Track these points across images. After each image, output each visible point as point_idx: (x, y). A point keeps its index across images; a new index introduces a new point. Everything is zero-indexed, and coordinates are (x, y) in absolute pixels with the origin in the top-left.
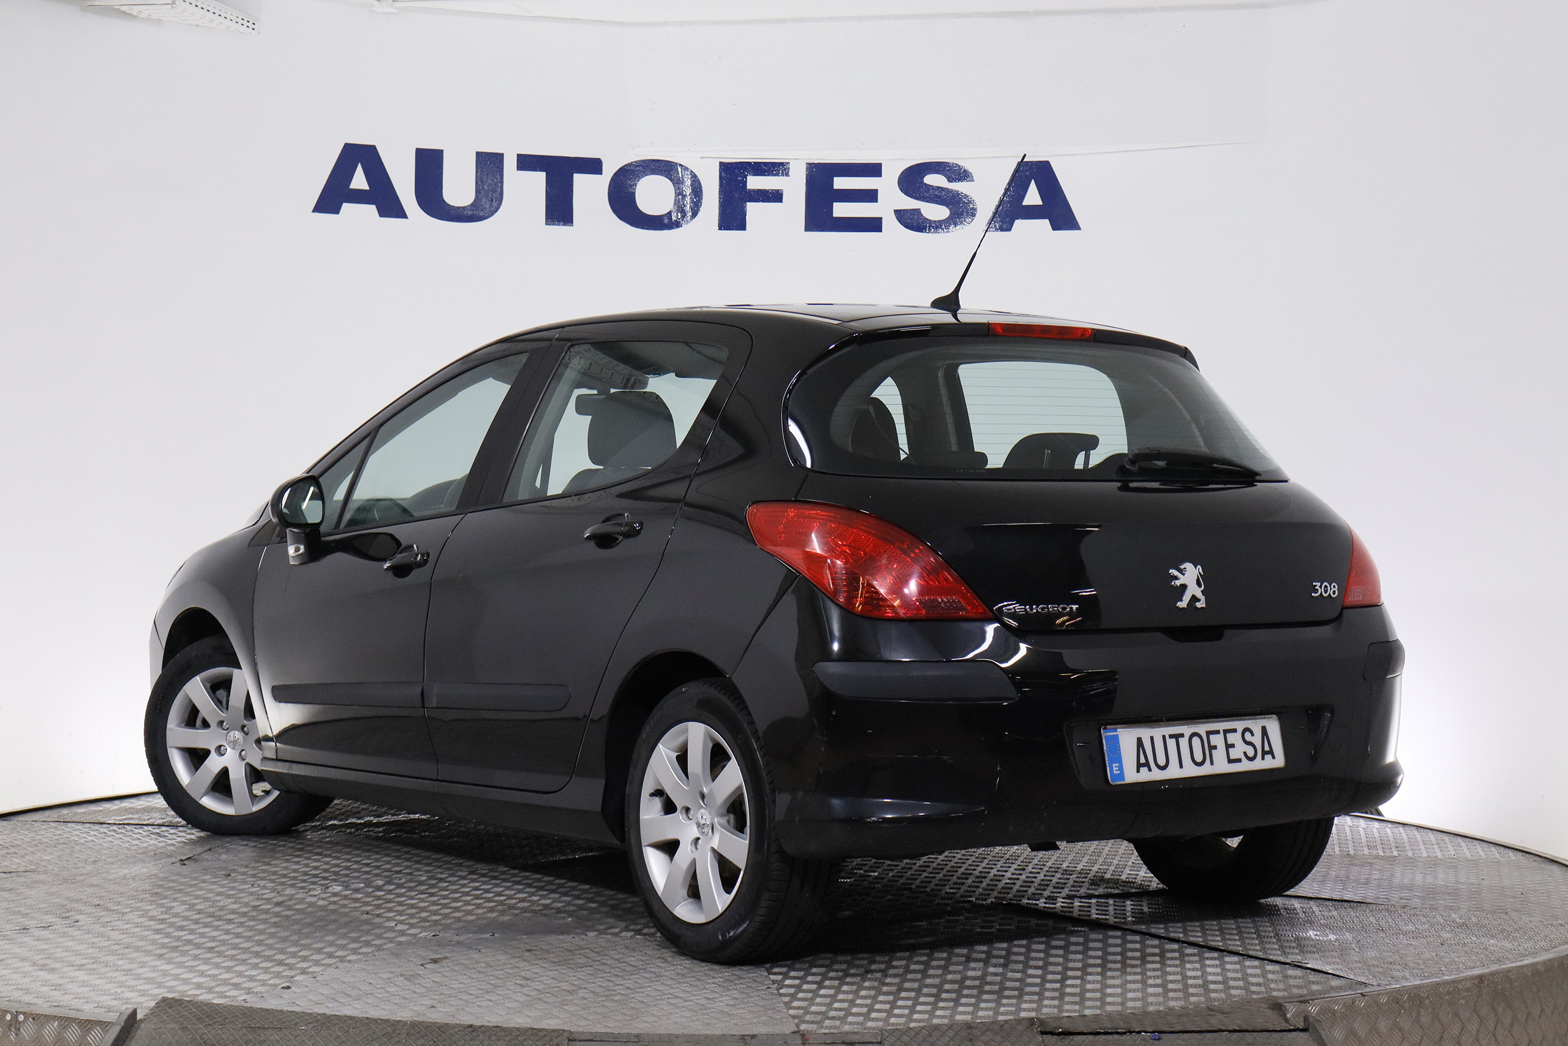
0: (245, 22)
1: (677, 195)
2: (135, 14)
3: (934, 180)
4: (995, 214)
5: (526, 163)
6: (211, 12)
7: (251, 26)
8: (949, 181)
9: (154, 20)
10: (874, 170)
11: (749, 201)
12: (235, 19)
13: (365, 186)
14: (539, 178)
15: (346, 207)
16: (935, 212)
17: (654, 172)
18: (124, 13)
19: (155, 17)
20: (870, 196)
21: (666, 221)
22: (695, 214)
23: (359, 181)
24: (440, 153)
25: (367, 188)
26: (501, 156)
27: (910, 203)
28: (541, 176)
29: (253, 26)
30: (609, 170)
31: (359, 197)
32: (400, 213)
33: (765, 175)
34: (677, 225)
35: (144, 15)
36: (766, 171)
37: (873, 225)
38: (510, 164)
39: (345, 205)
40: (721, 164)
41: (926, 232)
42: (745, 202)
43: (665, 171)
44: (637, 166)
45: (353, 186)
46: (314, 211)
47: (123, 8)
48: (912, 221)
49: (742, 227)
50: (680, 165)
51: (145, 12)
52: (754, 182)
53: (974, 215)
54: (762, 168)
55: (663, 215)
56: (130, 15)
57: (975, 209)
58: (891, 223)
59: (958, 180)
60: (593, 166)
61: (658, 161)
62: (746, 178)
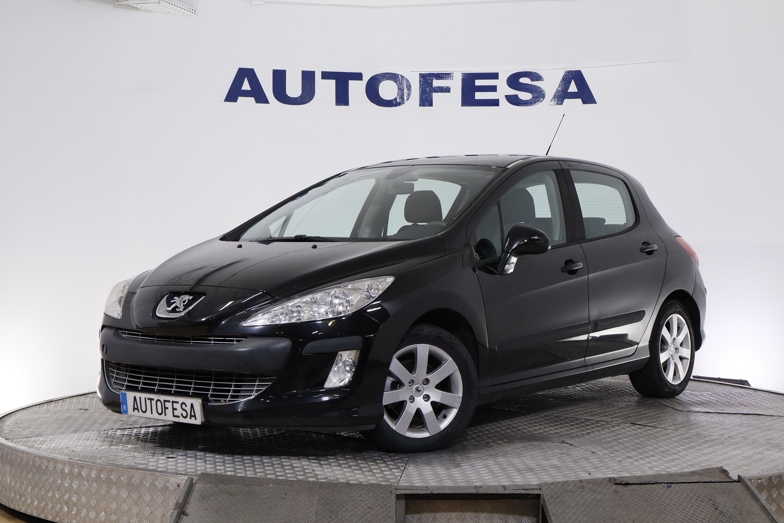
0: (191, 10)
1: (399, 89)
2: (139, 8)
3: (524, 80)
4: (554, 96)
5: (326, 75)
6: (176, 6)
7: (194, 12)
8: (532, 81)
9: (147, 10)
10: (495, 76)
11: (434, 92)
12: (187, 9)
13: (249, 88)
14: (332, 83)
15: (240, 98)
16: (525, 96)
17: (388, 79)
18: (134, 7)
19: (148, 9)
20: (493, 89)
21: (394, 103)
22: (408, 99)
23: (246, 86)
24: (284, 72)
25: (250, 89)
26: (314, 72)
27: (513, 92)
28: (333, 82)
29: (195, 12)
30: (366, 78)
31: (246, 94)
32: (266, 101)
33: (442, 79)
34: (399, 104)
35: (143, 8)
36: (442, 77)
37: (495, 103)
38: (318, 76)
39: (239, 98)
40: (420, 74)
41: (520, 106)
42: (432, 93)
43: (393, 78)
44: (379, 76)
45: (243, 88)
46: (224, 101)
47: (133, 5)
48: (514, 100)
49: (431, 105)
50: (400, 75)
51: (144, 6)
52: (436, 83)
53: (544, 97)
54: (440, 76)
55: (392, 100)
56: (137, 8)
57: (544, 94)
58: (503, 102)
59: (538, 80)
60: (358, 76)
61: (390, 73)
62: (432, 81)
